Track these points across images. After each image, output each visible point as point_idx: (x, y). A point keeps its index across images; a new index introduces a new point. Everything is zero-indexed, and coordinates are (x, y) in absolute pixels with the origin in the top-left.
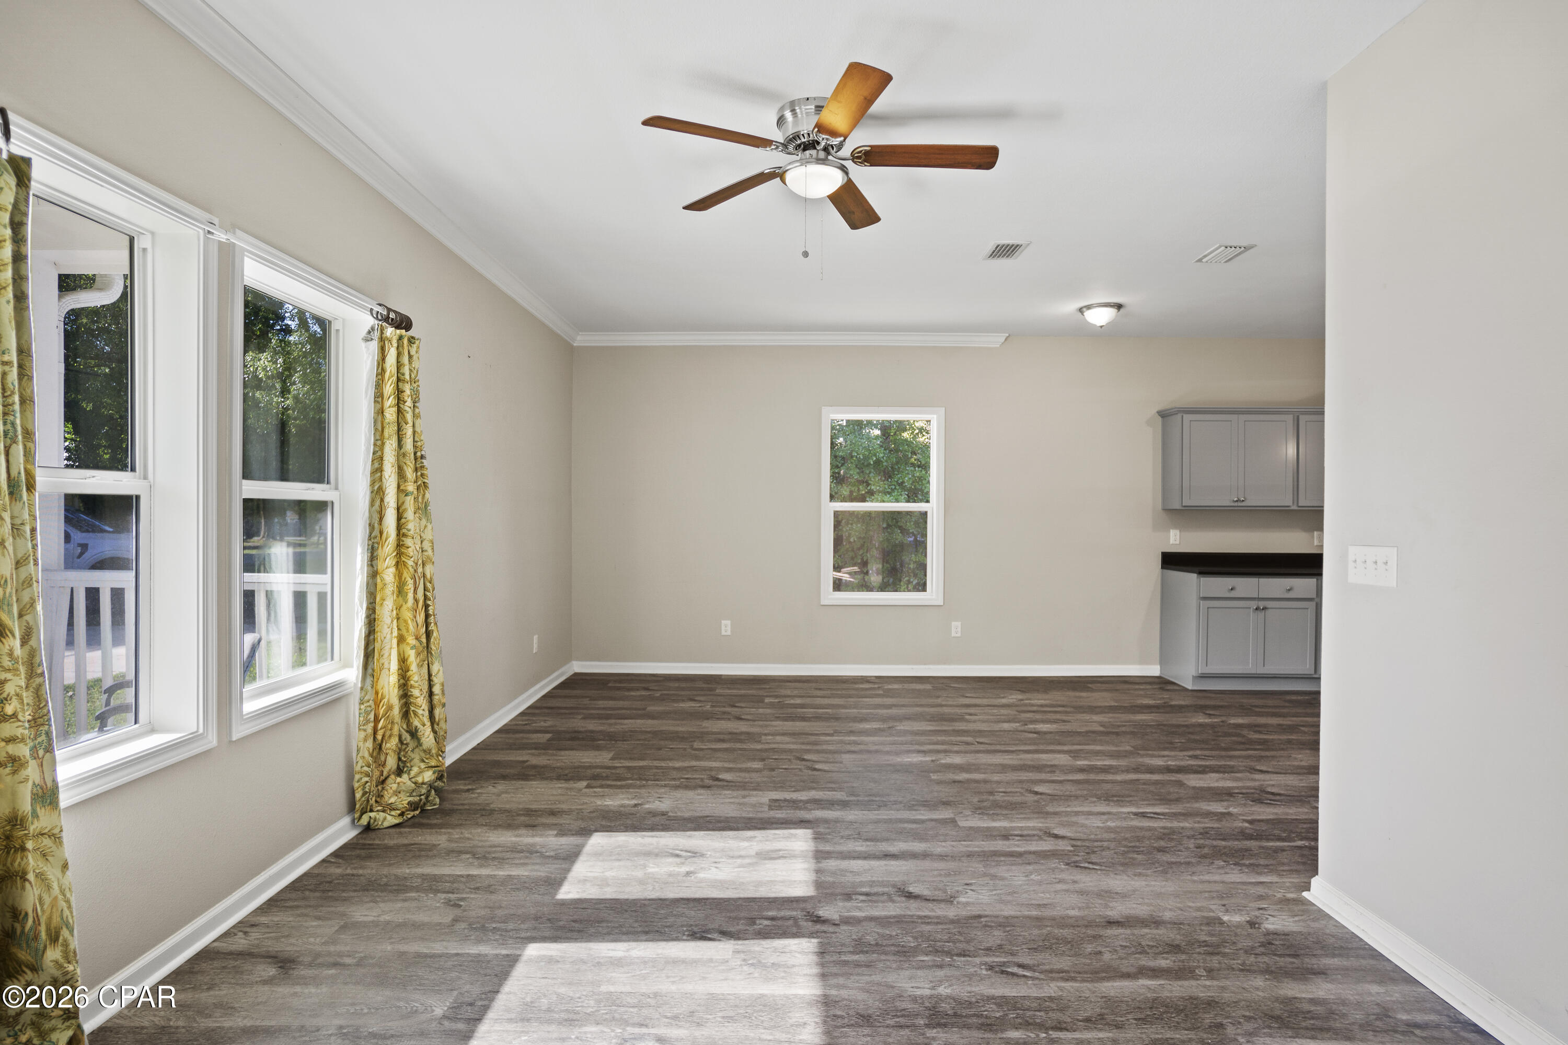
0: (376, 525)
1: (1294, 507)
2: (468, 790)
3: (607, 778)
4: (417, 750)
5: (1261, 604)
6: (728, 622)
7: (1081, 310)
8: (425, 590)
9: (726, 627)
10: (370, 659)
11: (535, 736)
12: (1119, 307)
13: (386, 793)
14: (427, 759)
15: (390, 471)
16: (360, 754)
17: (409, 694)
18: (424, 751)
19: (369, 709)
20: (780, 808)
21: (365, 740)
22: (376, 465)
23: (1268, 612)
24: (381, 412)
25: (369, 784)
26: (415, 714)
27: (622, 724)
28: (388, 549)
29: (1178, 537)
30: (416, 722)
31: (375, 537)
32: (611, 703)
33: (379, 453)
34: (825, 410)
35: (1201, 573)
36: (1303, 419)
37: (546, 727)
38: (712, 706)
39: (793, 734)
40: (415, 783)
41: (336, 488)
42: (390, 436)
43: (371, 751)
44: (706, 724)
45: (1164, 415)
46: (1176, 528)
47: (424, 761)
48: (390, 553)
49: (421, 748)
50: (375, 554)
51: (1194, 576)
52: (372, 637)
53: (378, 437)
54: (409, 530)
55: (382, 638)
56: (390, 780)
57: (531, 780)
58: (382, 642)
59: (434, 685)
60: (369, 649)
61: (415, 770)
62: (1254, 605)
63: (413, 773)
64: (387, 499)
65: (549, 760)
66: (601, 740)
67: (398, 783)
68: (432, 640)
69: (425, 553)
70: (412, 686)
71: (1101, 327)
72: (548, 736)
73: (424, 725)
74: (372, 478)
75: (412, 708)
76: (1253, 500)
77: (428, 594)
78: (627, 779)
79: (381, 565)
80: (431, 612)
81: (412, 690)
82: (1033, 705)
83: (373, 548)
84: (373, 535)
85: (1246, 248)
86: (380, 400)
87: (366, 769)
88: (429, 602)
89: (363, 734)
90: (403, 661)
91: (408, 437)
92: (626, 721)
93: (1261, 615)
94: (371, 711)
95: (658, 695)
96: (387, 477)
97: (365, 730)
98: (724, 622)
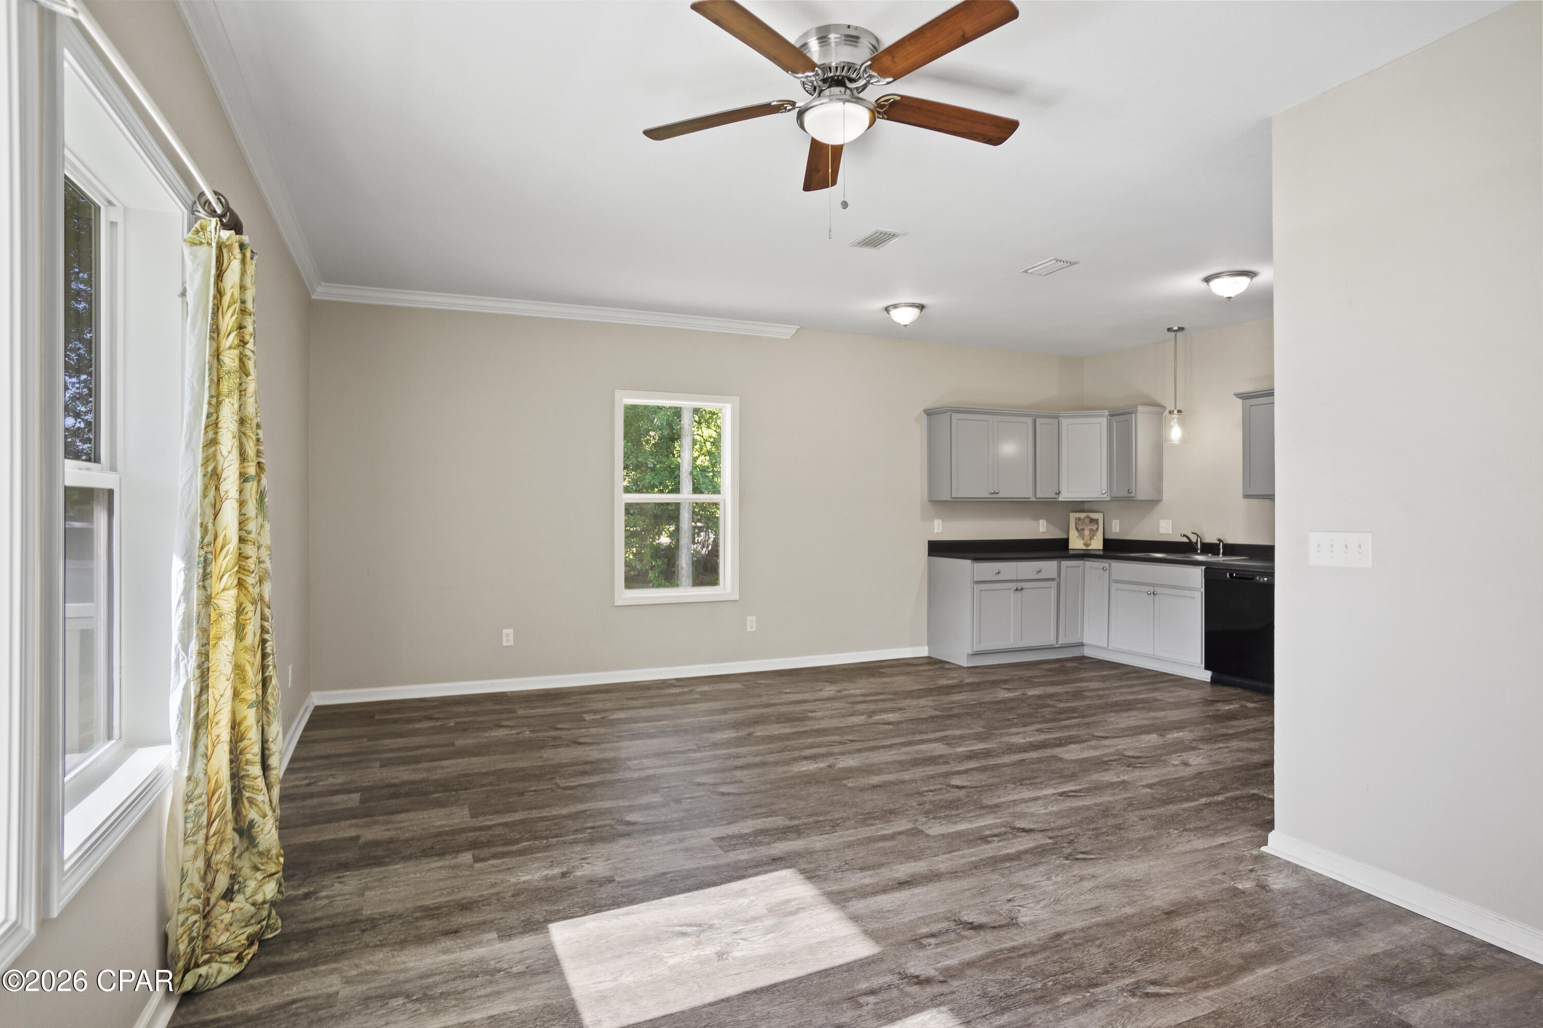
0: (210, 525)
1: (1033, 499)
2: (306, 896)
3: (489, 843)
4: (247, 854)
5: (1020, 585)
6: (510, 631)
7: (887, 309)
8: (262, 619)
9: (508, 636)
10: (202, 731)
11: (336, 799)
12: (922, 307)
13: (213, 930)
14: (262, 864)
15: (229, 444)
16: (188, 881)
17: (243, 773)
18: (260, 854)
19: (201, 808)
20: (734, 848)
21: (195, 857)
22: (211, 435)
23: (1024, 591)
24: (217, 355)
25: (198, 924)
26: (251, 801)
27: (442, 768)
28: (225, 561)
29: (941, 526)
30: (252, 814)
31: (209, 545)
32: (401, 742)
33: (215, 416)
34: (618, 393)
35: (976, 559)
36: (1039, 421)
37: (339, 784)
38: (533, 731)
39: (658, 755)
40: (254, 904)
41: (113, 469)
42: (230, 392)
43: (202, 872)
44: (548, 754)
45: (930, 413)
46: (939, 518)
47: (257, 869)
48: (230, 567)
49: (254, 850)
50: (209, 570)
51: (969, 562)
52: (204, 697)
53: (213, 393)
54: (249, 533)
55: (217, 697)
56: (217, 910)
57: (388, 864)
58: (217, 702)
59: (270, 755)
60: (201, 716)
61: (252, 885)
62: (1013, 586)
63: (249, 891)
64: (224, 487)
65: (388, 830)
66: (433, 792)
67: (233, 911)
68: (269, 690)
69: (263, 566)
70: (248, 762)
71: (906, 326)
72: (356, 797)
73: (264, 816)
74: (205, 455)
75: (247, 794)
76: (1004, 494)
77: (266, 624)
78: (519, 841)
79: (216, 586)
80: (269, 650)
81: (248, 767)
82: (855, 696)
83: (205, 560)
84: (206, 541)
85: (1072, 264)
86: (215, 335)
87: (195, 902)
88: (267, 636)
89: (191, 849)
90: (235, 725)
91: (249, 395)
92: (445, 763)
93: (1019, 594)
94: (204, 810)
95: (452, 724)
96: (225, 453)
97: (195, 842)
98: (505, 631)
